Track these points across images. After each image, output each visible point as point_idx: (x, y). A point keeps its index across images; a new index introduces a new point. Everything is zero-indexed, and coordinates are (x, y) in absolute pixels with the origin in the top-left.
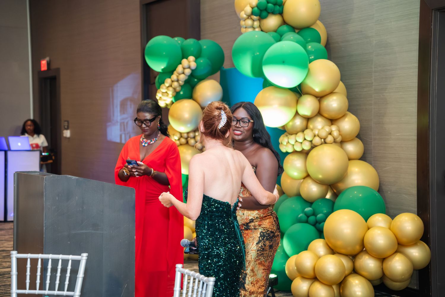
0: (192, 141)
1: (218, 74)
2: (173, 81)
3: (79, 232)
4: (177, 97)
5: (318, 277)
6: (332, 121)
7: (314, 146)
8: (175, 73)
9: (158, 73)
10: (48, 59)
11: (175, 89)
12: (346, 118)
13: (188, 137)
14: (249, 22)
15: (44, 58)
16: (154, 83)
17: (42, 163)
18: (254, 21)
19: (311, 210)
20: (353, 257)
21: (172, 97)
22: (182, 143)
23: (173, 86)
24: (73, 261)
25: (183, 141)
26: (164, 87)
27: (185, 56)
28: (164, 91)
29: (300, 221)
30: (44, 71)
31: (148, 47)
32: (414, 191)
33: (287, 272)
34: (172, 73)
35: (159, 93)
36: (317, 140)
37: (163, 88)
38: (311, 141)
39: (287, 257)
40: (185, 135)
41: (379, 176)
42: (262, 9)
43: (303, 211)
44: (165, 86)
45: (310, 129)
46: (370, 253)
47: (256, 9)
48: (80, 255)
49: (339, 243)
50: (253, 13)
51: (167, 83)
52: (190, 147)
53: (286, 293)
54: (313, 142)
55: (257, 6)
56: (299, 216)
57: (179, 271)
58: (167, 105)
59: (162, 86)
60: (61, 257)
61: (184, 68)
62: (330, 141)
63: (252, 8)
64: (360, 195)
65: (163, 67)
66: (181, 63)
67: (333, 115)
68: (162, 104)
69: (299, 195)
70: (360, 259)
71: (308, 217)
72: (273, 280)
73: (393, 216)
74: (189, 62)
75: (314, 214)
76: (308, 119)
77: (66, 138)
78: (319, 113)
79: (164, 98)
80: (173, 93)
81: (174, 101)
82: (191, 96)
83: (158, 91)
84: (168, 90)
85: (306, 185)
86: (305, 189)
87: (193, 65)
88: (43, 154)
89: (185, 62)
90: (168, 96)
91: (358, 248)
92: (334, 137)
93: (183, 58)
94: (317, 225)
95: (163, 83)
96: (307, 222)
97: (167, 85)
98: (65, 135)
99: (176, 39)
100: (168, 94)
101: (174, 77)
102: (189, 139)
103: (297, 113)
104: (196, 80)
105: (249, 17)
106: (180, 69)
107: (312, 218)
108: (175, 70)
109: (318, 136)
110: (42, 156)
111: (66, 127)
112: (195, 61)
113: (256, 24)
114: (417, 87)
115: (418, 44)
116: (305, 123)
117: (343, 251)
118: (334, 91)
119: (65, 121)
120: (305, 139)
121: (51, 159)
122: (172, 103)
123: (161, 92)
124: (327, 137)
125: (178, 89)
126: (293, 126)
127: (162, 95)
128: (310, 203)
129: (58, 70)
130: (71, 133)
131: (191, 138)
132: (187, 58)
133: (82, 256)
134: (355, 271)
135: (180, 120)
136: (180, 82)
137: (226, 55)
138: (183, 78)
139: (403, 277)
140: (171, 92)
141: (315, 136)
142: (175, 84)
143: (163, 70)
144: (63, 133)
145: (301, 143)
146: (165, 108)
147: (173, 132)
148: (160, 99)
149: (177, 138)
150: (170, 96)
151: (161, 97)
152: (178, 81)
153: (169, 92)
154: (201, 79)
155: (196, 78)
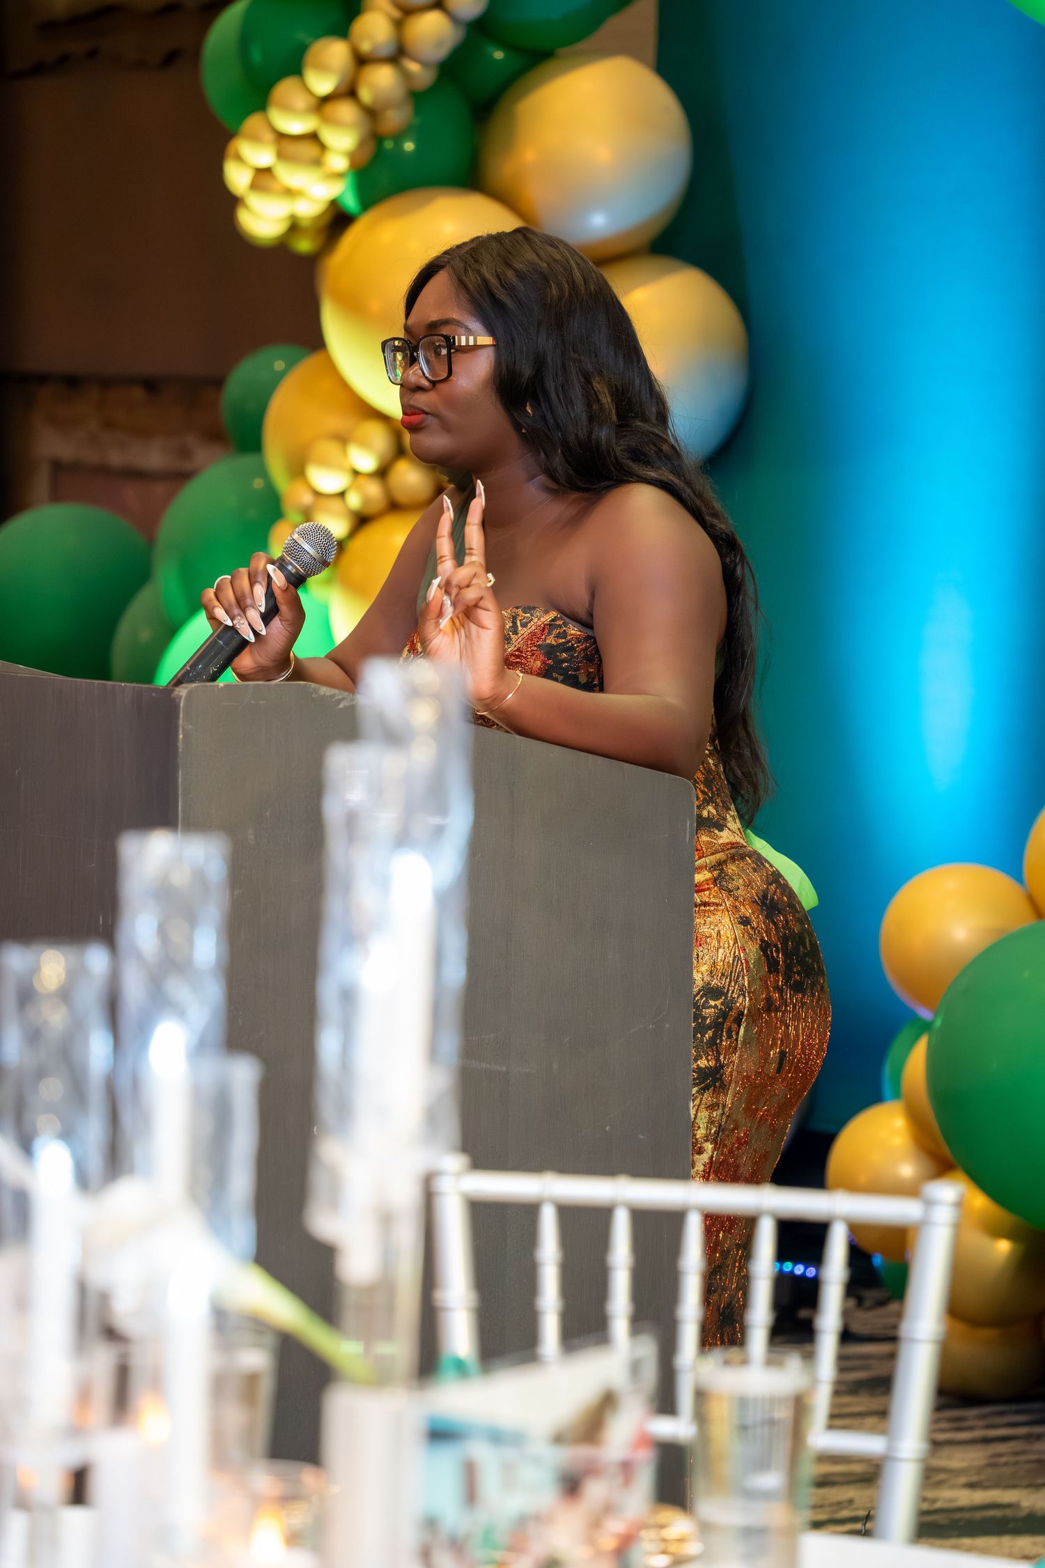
1: (643, 12)
2: (361, 61)
4: (379, 176)
11: (371, 113)
21: (340, 176)
22: (401, 497)
23: (365, 95)
25: (409, 477)
26: (301, 101)
28: (294, 124)
35: (254, 138)
37: (288, 108)
44: (308, 90)
51: (323, 68)
59: (286, 89)
68: (262, 219)
79: (289, 175)
80: (363, 143)
81: (351, 202)
82: (472, 173)
83: (253, 122)
84: (327, 119)
90: (317, 162)
95: (294, 66)
97: (322, 83)
100: (323, 147)
104: (499, 55)
122: (337, 223)
123: (269, 136)
125: (395, 119)
127: (281, 155)
136: (413, 67)
138: (432, 29)
140: (342, 142)
142: (381, 80)
146: (280, 250)
147: (334, 422)
148: (254, 186)
149: (366, 461)
150: (338, 162)
151: (268, 171)
152: (398, 54)
153: (327, 135)
154: (537, 55)
155: (500, 43)
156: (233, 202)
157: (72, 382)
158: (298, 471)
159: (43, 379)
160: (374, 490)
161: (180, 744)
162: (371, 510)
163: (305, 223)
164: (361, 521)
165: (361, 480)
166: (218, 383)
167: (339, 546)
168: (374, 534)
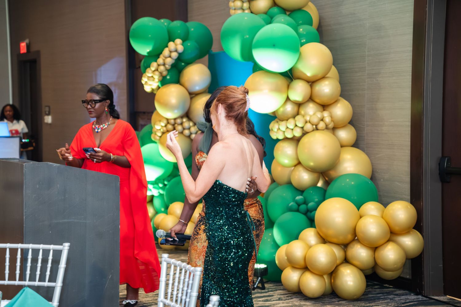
0: (180, 128)
1: (206, 58)
2: (159, 65)
3: (61, 221)
4: (164, 82)
5: (309, 267)
6: (324, 107)
7: (305, 133)
8: (161, 56)
9: (144, 56)
10: (27, 41)
11: (161, 73)
12: (338, 103)
13: (175, 123)
14: (238, 3)
15: (23, 40)
16: (140, 67)
17: (22, 150)
18: (243, 2)
19: (301, 199)
20: (345, 246)
21: (158, 82)
22: (168, 130)
23: (159, 70)
24: (54, 251)
25: (170, 127)
26: (150, 72)
27: (171, 39)
28: (150, 75)
29: (290, 210)
30: (24, 54)
31: (133, 29)
32: (407, 179)
33: (277, 262)
34: (158, 56)
35: (145, 77)
36: (308, 127)
37: (148, 73)
38: (302, 128)
39: (277, 247)
40: (172, 121)
41: (372, 163)
43: (294, 200)
44: (151, 70)
45: (301, 115)
46: (361, 242)
48: (62, 245)
49: (331, 232)
51: (153, 66)
53: (276, 283)
54: (305, 128)
56: (290, 205)
57: (165, 261)
58: (153, 90)
59: (148, 70)
60: (41, 246)
61: (171, 52)
62: (322, 127)
64: (353, 183)
65: (148, 51)
66: (167, 47)
67: (325, 101)
68: (148, 89)
69: (289, 183)
70: (352, 248)
71: (299, 205)
72: (263, 270)
73: (385, 205)
74: (176, 45)
75: (305, 202)
76: (299, 105)
77: (47, 124)
78: (311, 99)
79: (150, 82)
80: (159, 77)
81: (160, 86)
82: (178, 81)
83: (144, 75)
84: (154, 74)
85: (297, 173)
86: (296, 177)
87: (180, 48)
88: (23, 141)
89: (171, 45)
90: (153, 80)
91: (350, 237)
92: (325, 124)
93: (170, 41)
94: (309, 214)
95: (149, 66)
96: (298, 211)
97: (153, 68)
98: (46, 121)
99: (162, 21)
100: (154, 78)
101: (160, 61)
102: (176, 125)
103: (288, 99)
104: (183, 64)
106: (166, 52)
107: (303, 207)
108: (161, 53)
109: (310, 122)
110: (22, 143)
111: (47, 113)
112: (182, 44)
113: (246, 5)
114: (411, 71)
115: (412, 27)
116: (296, 108)
117: (335, 240)
118: (327, 76)
119: (46, 106)
120: (296, 126)
121: (32, 146)
122: (159, 88)
123: (147, 77)
124: (319, 123)
125: (165, 73)
126: (284, 112)
127: (148, 79)
128: (301, 191)
129: (38, 53)
130: (53, 119)
131: (178, 124)
132: (174, 41)
133: (64, 246)
134: (346, 261)
135: (166, 105)
136: (167, 66)
137: (214, 38)
138: (169, 61)
139: (395, 266)
140: (157, 77)
141: (306, 122)
142: (162, 68)
143: (148, 53)
144: (44, 119)
145: (292, 129)
148: (146, 84)
149: (163, 124)
150: (157, 80)
151: (147, 82)
152: (164, 65)
153: (155, 76)
154: (189, 63)
155: (183, 62)
156: (142, 86)
157: (144, 113)
158: (155, 126)
159: (141, 112)
160: (165, 129)
162: (164, 132)
163: (155, 89)
164: (163, 133)
165: (163, 127)
167: (160, 137)
168: (164, 135)
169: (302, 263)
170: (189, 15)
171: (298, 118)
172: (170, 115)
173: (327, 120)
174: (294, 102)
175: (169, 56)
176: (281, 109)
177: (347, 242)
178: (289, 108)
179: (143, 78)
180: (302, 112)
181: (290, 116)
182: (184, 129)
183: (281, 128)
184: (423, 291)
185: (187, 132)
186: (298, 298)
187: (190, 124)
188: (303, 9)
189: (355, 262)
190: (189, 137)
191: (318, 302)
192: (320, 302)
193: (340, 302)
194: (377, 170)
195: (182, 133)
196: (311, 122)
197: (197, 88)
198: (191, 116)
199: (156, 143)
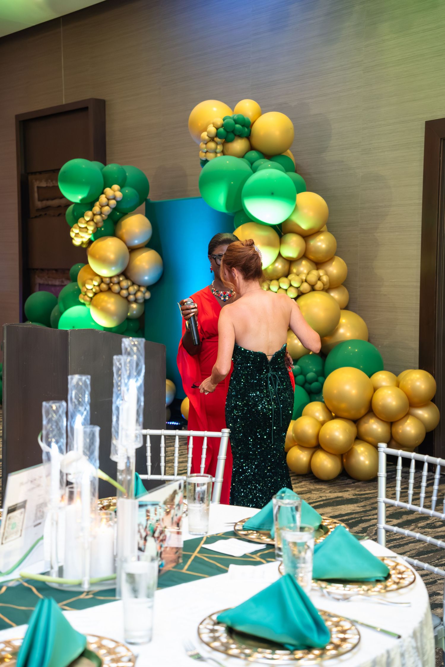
0: (116, 288)
1: (143, 206)
2: (94, 215)
4: (98, 234)
5: (322, 445)
6: (318, 264)
7: (300, 294)
8: (97, 203)
9: (75, 203)
11: (96, 224)
12: (333, 262)
13: (111, 282)
14: (212, 145)
18: (217, 144)
19: (298, 368)
20: (356, 421)
21: (91, 234)
22: (102, 290)
23: (95, 220)
25: (104, 286)
26: (84, 222)
27: (107, 184)
28: (83, 225)
31: (64, 172)
32: (415, 344)
34: (93, 204)
35: (75, 228)
36: (305, 287)
37: (81, 223)
38: (297, 288)
40: (108, 280)
41: (368, 328)
42: (228, 130)
44: (85, 220)
45: (294, 273)
46: (378, 416)
47: (222, 130)
49: (343, 406)
50: (217, 135)
51: (87, 216)
52: (113, 295)
54: (301, 289)
55: (223, 126)
59: (81, 220)
61: (109, 199)
62: (320, 288)
63: (217, 129)
64: (356, 350)
65: (82, 197)
66: (103, 193)
67: (319, 257)
68: (77, 242)
70: (365, 423)
71: (295, 376)
73: (397, 373)
74: (114, 191)
75: (302, 373)
76: (290, 262)
78: (304, 256)
79: (81, 234)
80: (95, 229)
81: (93, 239)
82: (114, 234)
83: (75, 225)
84: (88, 225)
87: (119, 195)
89: (109, 191)
90: (87, 232)
91: (363, 411)
92: (323, 283)
93: (106, 187)
94: (307, 385)
95: (82, 216)
97: (87, 219)
100: (88, 229)
101: (97, 209)
102: (112, 284)
103: (280, 255)
104: (118, 214)
105: (212, 139)
106: (103, 199)
107: (301, 378)
108: (97, 199)
109: (306, 281)
112: (120, 191)
113: (220, 148)
114: (421, 227)
115: (422, 177)
116: (287, 267)
117: (345, 414)
118: (321, 230)
120: (291, 285)
122: (90, 242)
123: (78, 228)
124: (316, 283)
125: (100, 224)
126: (275, 270)
127: (80, 231)
131: (114, 284)
132: (110, 187)
134: (359, 438)
135: (104, 261)
136: (104, 216)
138: (107, 209)
139: (417, 442)
140: (91, 228)
141: (302, 282)
143: (81, 200)
145: (286, 290)
146: (80, 247)
147: (90, 277)
148: (75, 236)
149: (96, 283)
150: (90, 232)
151: (78, 233)
152: (101, 214)
153: (88, 227)
154: (125, 214)
155: (119, 212)
156: (72, 239)
157: (42, 270)
158: (84, 285)
159: (37, 269)
160: (97, 288)
161: (69, 341)
162: (97, 292)
163: (84, 242)
164: (95, 294)
165: (95, 287)
166: (69, 270)
167: (91, 298)
168: (98, 296)
169: (313, 442)
170: (108, 158)
171: (291, 277)
172: (106, 272)
173: (325, 279)
174: (286, 258)
175: (106, 204)
176: (270, 267)
177: (358, 416)
178: (279, 266)
179: (74, 230)
180: (295, 270)
181: (280, 274)
182: (121, 289)
183: (271, 287)
184: (433, 467)
185: (124, 292)
186: (307, 480)
187: (128, 283)
188: (283, 154)
189: (370, 439)
190: (126, 298)
191: (334, 485)
192: (335, 485)
193: (356, 484)
194: (374, 336)
195: (119, 293)
196: (308, 282)
197: (136, 242)
198: (129, 275)
199: (84, 304)
